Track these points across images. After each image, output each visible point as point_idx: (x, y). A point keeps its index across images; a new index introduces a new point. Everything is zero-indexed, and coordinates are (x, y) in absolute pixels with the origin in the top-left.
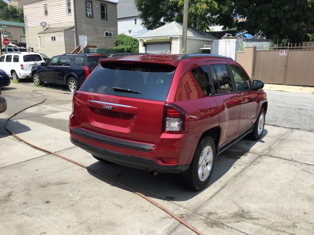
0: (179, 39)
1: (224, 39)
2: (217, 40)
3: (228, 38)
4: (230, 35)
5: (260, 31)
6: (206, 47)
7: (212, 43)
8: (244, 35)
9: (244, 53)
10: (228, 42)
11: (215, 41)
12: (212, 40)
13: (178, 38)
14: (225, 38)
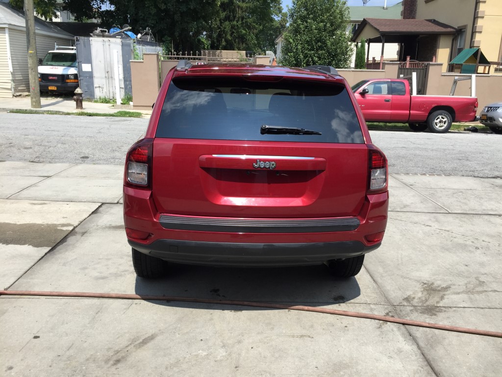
0: (7, 30)
1: (96, 36)
2: (86, 38)
3: (103, 36)
4: (106, 31)
5: (147, 28)
6: (58, 49)
7: (78, 43)
8: (125, 32)
9: (143, 62)
10: (107, 44)
11: (82, 39)
12: (78, 37)
13: (4, 28)
14: (98, 36)
